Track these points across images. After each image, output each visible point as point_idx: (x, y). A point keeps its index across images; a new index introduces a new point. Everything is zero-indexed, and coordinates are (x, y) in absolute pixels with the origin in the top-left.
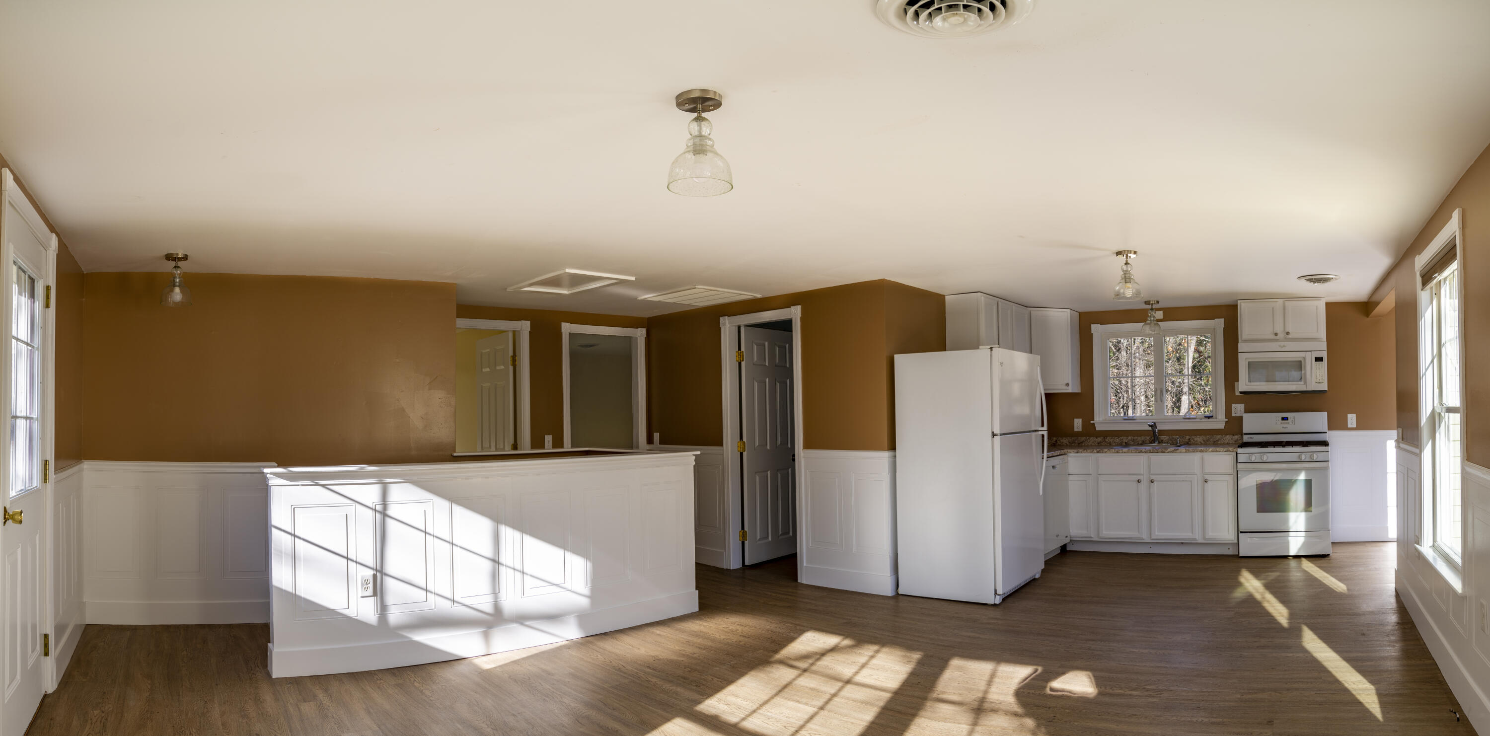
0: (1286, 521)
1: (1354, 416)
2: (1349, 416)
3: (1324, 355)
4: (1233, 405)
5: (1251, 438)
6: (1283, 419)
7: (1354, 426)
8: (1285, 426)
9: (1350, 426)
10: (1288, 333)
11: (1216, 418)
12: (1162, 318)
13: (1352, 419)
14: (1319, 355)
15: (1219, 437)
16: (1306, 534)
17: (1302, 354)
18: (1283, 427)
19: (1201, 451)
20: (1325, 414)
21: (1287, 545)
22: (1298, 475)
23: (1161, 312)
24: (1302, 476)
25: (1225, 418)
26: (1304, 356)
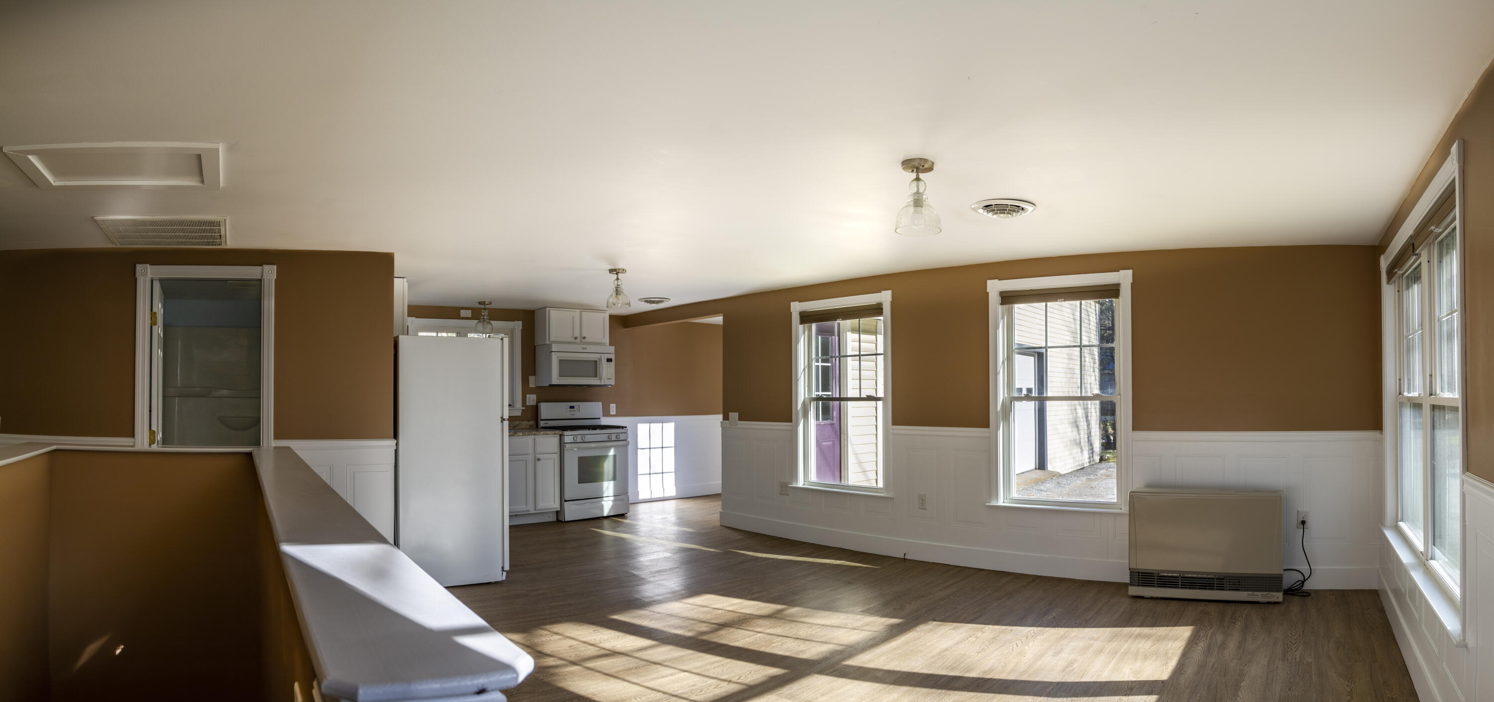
0: (601, 489)
1: (614, 405)
2: (611, 405)
3: (612, 356)
4: (528, 396)
5: (547, 423)
6: (572, 407)
7: (615, 413)
8: (572, 413)
9: (611, 413)
10: (584, 338)
11: (513, 407)
12: (471, 316)
13: (613, 408)
14: (610, 356)
15: (517, 422)
16: (614, 498)
17: (598, 356)
18: (571, 414)
19: (535, 435)
20: (600, 404)
21: (602, 507)
22: (609, 451)
23: (470, 312)
24: (612, 452)
25: (521, 406)
26: (599, 357)
